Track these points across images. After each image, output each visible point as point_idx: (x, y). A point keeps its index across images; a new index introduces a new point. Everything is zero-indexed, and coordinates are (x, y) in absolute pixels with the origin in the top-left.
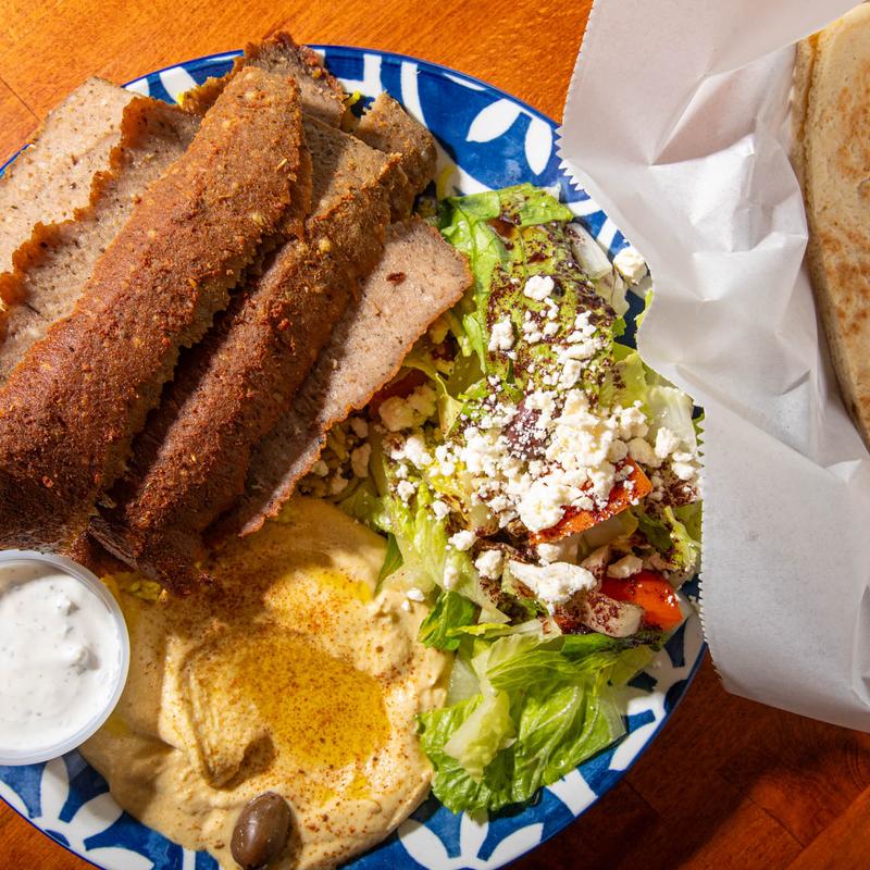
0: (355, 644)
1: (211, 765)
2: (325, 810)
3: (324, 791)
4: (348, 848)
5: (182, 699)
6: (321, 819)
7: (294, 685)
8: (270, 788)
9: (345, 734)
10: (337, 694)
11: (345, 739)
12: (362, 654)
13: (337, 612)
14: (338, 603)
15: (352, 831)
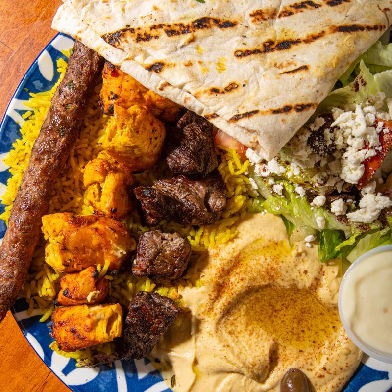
0: (294, 276)
1: (255, 372)
2: (322, 365)
3: (317, 355)
4: (343, 379)
5: (224, 346)
6: (323, 370)
7: (276, 311)
8: (289, 367)
9: (312, 323)
10: (297, 305)
11: (313, 325)
12: (299, 279)
13: (278, 264)
14: (276, 259)
15: (341, 369)
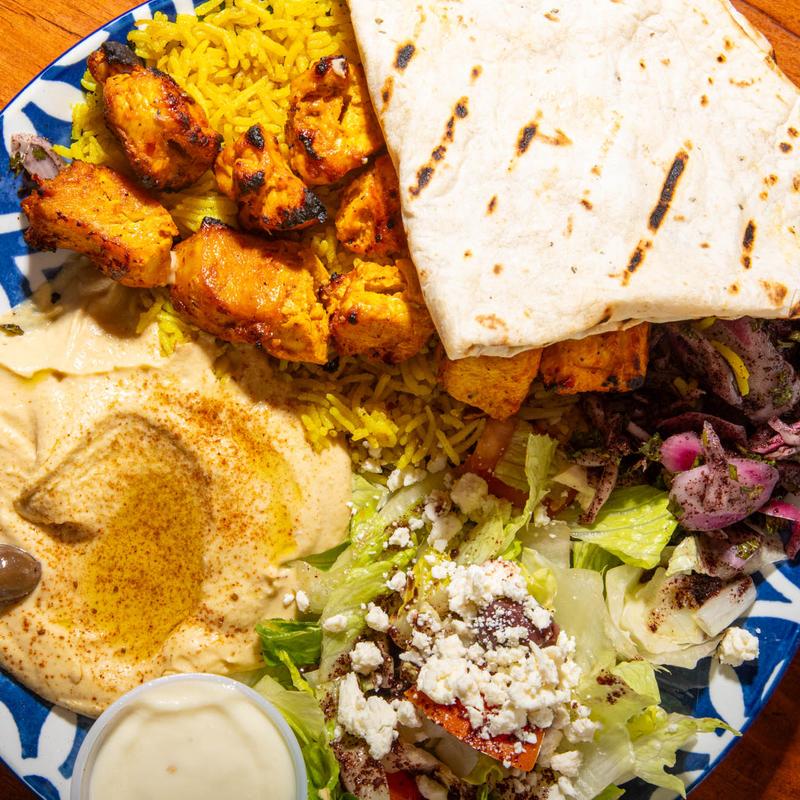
0: (227, 572)
1: (38, 495)
2: (48, 627)
3: (67, 617)
4: (21, 669)
5: (89, 433)
6: (39, 629)
7: (157, 534)
8: (44, 563)
9: (132, 608)
10: (168, 579)
11: (128, 611)
12: (222, 583)
13: (252, 539)
14: (262, 534)
15: (42, 665)
